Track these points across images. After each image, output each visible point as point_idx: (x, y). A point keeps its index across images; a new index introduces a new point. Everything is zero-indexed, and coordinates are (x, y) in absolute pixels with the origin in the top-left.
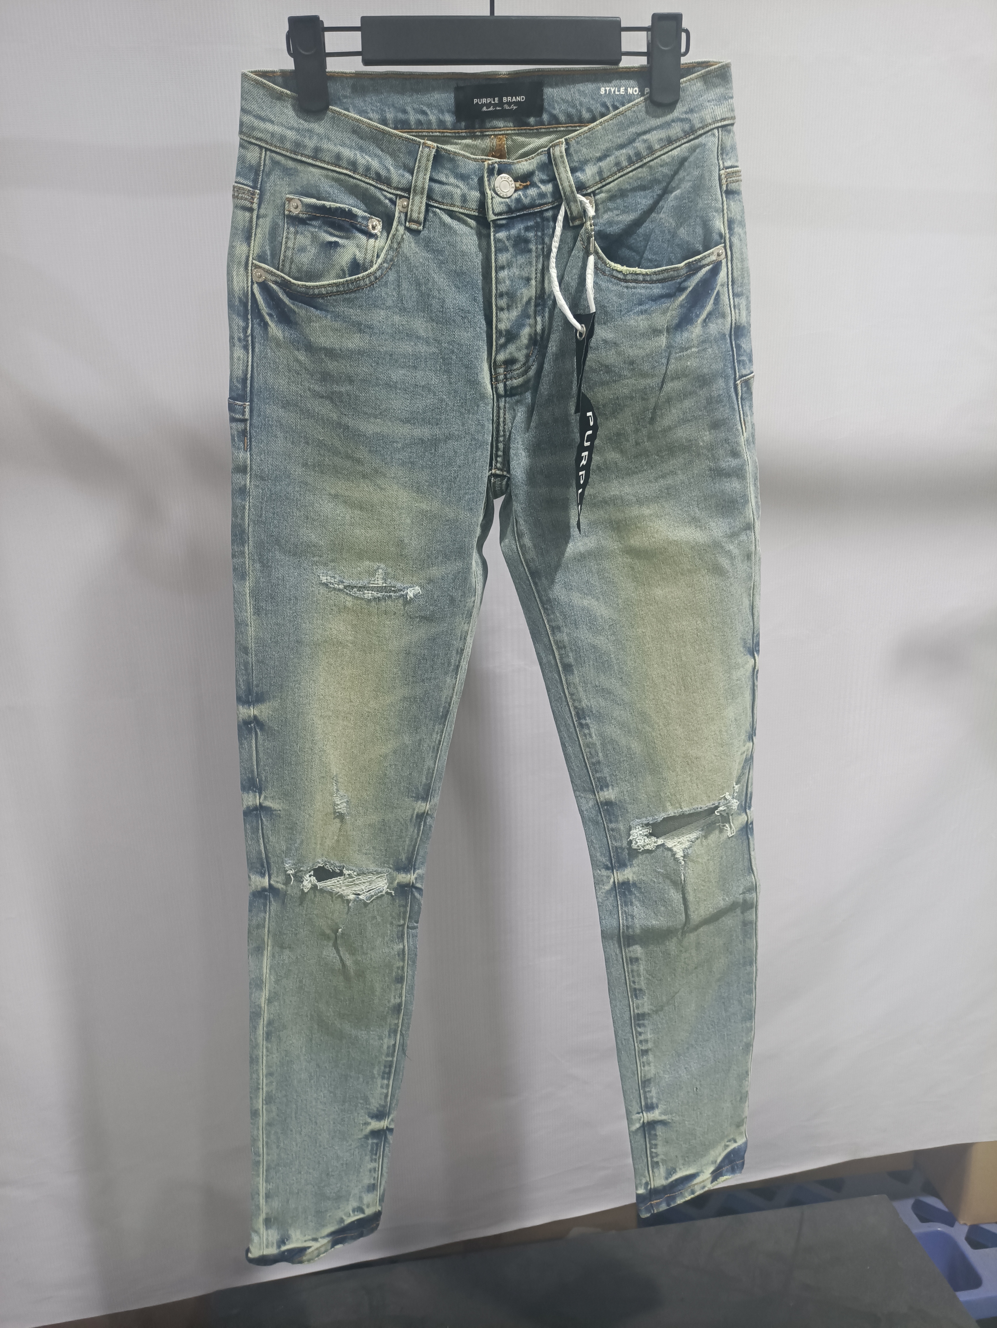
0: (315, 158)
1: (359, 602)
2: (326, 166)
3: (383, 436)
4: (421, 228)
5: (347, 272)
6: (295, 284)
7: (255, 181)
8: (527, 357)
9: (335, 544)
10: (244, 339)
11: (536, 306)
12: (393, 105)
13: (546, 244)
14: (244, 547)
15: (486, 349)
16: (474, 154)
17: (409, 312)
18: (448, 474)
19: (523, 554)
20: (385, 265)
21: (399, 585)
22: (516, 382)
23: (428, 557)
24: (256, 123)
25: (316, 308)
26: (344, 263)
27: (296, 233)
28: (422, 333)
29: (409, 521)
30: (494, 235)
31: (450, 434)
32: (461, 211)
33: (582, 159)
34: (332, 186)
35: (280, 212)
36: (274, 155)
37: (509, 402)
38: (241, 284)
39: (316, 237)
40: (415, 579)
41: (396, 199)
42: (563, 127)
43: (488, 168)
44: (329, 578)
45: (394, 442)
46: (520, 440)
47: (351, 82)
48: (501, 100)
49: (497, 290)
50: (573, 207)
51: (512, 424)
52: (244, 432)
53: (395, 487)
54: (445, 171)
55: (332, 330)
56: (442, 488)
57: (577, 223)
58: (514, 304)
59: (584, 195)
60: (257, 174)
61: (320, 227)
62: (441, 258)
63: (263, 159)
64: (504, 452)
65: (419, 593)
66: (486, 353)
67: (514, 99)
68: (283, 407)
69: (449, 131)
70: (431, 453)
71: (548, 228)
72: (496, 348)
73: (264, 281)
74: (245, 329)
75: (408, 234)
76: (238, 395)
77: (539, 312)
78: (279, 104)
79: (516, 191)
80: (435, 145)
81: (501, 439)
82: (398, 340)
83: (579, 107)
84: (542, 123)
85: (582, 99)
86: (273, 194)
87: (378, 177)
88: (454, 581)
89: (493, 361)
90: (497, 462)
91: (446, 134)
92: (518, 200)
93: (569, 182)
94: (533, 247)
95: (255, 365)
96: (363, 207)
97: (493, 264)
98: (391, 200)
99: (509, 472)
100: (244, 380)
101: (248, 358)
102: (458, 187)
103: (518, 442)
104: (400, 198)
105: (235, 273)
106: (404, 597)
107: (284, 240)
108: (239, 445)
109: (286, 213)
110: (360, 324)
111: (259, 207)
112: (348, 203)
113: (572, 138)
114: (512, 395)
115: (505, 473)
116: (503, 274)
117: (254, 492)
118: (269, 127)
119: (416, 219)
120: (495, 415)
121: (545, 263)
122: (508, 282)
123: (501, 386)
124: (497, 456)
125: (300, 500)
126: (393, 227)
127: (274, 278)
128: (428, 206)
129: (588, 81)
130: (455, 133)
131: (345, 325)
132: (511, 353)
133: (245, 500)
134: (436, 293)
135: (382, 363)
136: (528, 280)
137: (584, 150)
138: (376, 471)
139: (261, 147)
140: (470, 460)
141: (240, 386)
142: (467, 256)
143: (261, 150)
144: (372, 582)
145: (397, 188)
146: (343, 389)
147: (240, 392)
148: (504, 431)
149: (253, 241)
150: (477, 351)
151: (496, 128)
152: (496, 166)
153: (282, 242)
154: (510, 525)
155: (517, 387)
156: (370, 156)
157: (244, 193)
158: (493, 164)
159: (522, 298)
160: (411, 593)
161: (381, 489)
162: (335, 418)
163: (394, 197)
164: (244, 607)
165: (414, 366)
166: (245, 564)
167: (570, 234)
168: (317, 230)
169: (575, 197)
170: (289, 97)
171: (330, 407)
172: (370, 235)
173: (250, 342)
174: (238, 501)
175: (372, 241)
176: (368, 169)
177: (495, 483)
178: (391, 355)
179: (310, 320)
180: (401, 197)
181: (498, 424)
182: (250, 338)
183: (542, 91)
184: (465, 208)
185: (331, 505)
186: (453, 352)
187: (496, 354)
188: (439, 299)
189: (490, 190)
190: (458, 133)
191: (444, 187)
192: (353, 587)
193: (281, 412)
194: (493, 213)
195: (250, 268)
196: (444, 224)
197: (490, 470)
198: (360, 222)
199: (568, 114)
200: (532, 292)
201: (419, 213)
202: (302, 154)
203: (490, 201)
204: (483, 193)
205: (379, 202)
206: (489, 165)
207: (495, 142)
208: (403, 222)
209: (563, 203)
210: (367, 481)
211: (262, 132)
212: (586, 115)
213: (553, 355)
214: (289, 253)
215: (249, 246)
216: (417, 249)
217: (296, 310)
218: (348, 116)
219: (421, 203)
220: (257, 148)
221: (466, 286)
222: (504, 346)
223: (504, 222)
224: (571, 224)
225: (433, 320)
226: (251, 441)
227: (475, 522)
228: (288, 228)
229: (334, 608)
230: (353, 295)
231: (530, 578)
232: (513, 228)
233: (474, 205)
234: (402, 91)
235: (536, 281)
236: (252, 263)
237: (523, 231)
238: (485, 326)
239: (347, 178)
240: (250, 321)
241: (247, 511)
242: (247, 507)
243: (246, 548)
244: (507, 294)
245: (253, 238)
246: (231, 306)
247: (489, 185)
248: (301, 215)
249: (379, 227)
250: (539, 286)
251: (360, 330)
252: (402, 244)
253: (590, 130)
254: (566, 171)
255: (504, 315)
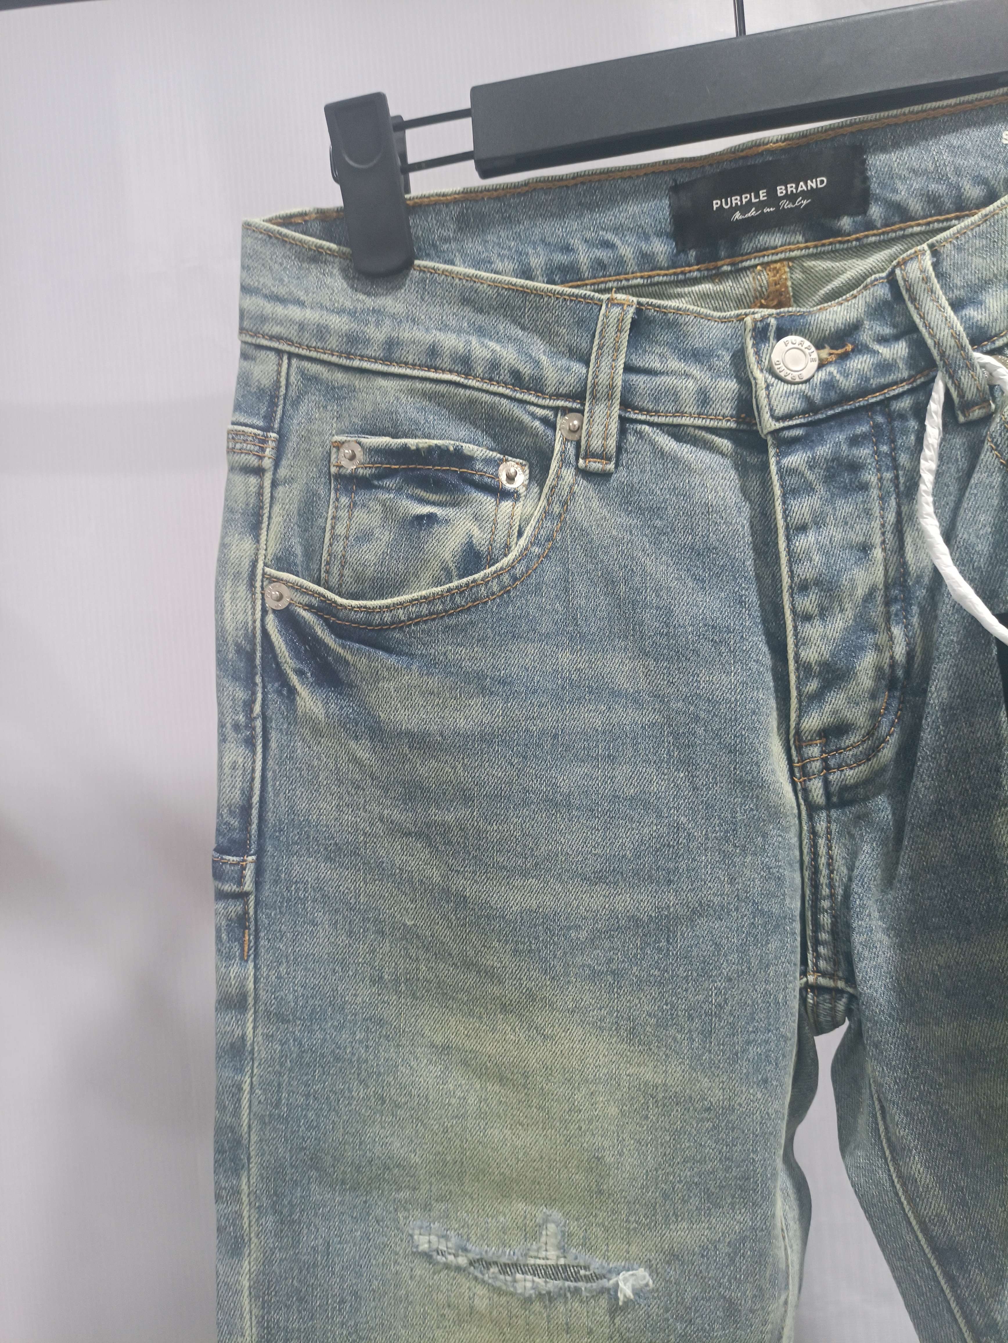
0: (387, 360)
1: (503, 1300)
2: (409, 372)
3: (545, 916)
4: (611, 466)
5: (454, 573)
6: (345, 607)
7: (269, 418)
8: (875, 716)
9: (445, 1164)
10: (246, 727)
11: (888, 603)
12: (543, 241)
13: (904, 468)
14: (239, 1177)
15: (774, 705)
16: (721, 310)
17: (593, 641)
18: (701, 997)
19: (910, 1200)
20: (536, 550)
21: (597, 1264)
22: (851, 775)
23: (665, 1196)
24: (269, 308)
25: (389, 651)
26: (447, 556)
27: (353, 506)
28: (623, 682)
29: (613, 1110)
30: (778, 463)
31: (700, 904)
32: (699, 422)
33: (974, 279)
34: (420, 410)
35: (320, 471)
36: (306, 364)
37: (837, 820)
38: (241, 617)
39: (391, 510)
40: (634, 1249)
41: (556, 416)
42: (919, 225)
43: (754, 329)
44: (434, 1238)
45: (570, 928)
46: (873, 909)
47: (455, 210)
48: (772, 193)
49: (792, 577)
50: (965, 379)
51: (851, 869)
52: (242, 920)
53: (578, 1032)
54: (658, 350)
55: (422, 693)
56: (690, 1031)
57: (977, 413)
58: (836, 604)
59: (991, 353)
60: (273, 404)
61: (399, 490)
62: (658, 523)
63: (284, 373)
64: (834, 932)
65: (647, 1285)
66: (775, 714)
67: (802, 186)
68: (328, 859)
69: (663, 272)
70: (660, 950)
71: (905, 432)
72: (800, 702)
73: (287, 607)
74: (248, 705)
75: (583, 482)
76: (232, 841)
77: (896, 615)
78: (314, 270)
79: (821, 366)
80: (635, 299)
81: (826, 904)
82: (570, 702)
83: (953, 179)
84: (869, 226)
85: (960, 161)
86: (306, 439)
87: (517, 379)
88: (732, 1261)
89: (792, 732)
90: (818, 956)
91: (656, 279)
92: (829, 385)
93: (951, 328)
94: (871, 477)
95: (270, 774)
96: (488, 441)
97: (781, 523)
98: (545, 421)
99: (851, 979)
100: (246, 810)
101: (254, 762)
102: (687, 375)
103: (869, 915)
104: (564, 414)
105: (227, 596)
106: (612, 1293)
107: (329, 522)
108: (231, 948)
109: (333, 470)
110: (480, 676)
111: (277, 465)
112: (456, 436)
113: (946, 240)
114: (843, 804)
115: (841, 984)
116: (803, 542)
117: (261, 1052)
118: (295, 312)
119: (599, 451)
120: (805, 851)
121: (904, 509)
122: (817, 558)
123: (816, 787)
124: (817, 942)
125: (366, 1061)
126: (551, 471)
127: (305, 599)
128: (623, 420)
129: (970, 124)
130: (675, 274)
131: (449, 682)
132: (835, 712)
133: (241, 1070)
134: (651, 597)
135: (535, 756)
136: (865, 549)
137: (977, 261)
138: (531, 997)
139: (279, 353)
140: (755, 962)
141: (235, 823)
142: (717, 512)
143: (281, 359)
144: (532, 1253)
145: (558, 396)
146: (449, 817)
147: (236, 835)
148: (831, 886)
149: (264, 532)
150: (754, 713)
151: (767, 249)
152: (773, 321)
153: (325, 527)
154: (865, 1109)
155: (856, 786)
156: (498, 341)
157: (245, 441)
158: (763, 319)
159: (854, 588)
160: (626, 1290)
161: (545, 1037)
162: (437, 878)
163: (550, 414)
164: (237, 1321)
165: (609, 756)
166: (241, 1216)
167: (958, 441)
168: (392, 496)
169: (968, 358)
170: (334, 256)
171: (425, 855)
172: (501, 494)
173: (259, 730)
174: (228, 1073)
175: (506, 505)
176: (494, 365)
177: (816, 1005)
178: (555, 736)
179: (377, 677)
180: (566, 411)
181: (816, 871)
182: (258, 723)
183: (864, 162)
184: (708, 416)
185: (436, 1070)
186: (697, 719)
187: (800, 717)
188: (658, 608)
189: (762, 370)
190: (683, 273)
191: (659, 380)
192: (488, 1265)
193: (325, 870)
194: (772, 416)
195: (258, 584)
196: (661, 454)
197: (804, 973)
198: (477, 471)
199: (928, 196)
200: (877, 574)
201: (605, 438)
202: (362, 357)
203: (762, 393)
204: (746, 382)
205: (521, 428)
206: (755, 321)
207: (765, 277)
208: (573, 459)
209: (939, 375)
210: (512, 1018)
211: (281, 323)
212: (974, 192)
213: (943, 710)
214: (339, 548)
215: (258, 542)
216: (605, 512)
217: (349, 657)
218: (451, 272)
219: (610, 416)
220: (272, 356)
221: (718, 575)
222: (818, 697)
223: (799, 432)
224: (962, 419)
225: (647, 654)
226: (257, 938)
227: (776, 1112)
228: (337, 500)
229: (446, 1311)
230: (465, 618)
231: (934, 1263)
232: (822, 441)
233: (728, 409)
234: (561, 213)
235: (884, 550)
236: (264, 574)
237: (844, 447)
238: (769, 656)
239: (452, 389)
240: (259, 689)
241: (246, 1096)
242: (246, 1087)
243: (244, 1180)
244: (818, 583)
245: (264, 525)
246: (221, 662)
247: (759, 362)
248: (361, 471)
249: (521, 478)
250: (894, 559)
251: (483, 688)
252: (571, 504)
253: (985, 219)
254: (940, 308)
255: (813, 631)
